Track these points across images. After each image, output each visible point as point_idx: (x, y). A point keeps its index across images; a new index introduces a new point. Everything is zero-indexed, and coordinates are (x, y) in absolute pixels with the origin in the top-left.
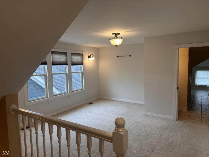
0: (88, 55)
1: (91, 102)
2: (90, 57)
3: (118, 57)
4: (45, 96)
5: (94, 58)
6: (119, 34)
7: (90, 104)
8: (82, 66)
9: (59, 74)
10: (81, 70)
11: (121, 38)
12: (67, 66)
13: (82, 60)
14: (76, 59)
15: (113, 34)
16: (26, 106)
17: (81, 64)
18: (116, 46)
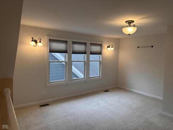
0: (108, 45)
1: (107, 90)
2: (109, 47)
3: (138, 47)
4: (64, 80)
5: (113, 49)
6: (133, 21)
7: (106, 91)
8: (101, 56)
9: (78, 61)
10: (99, 59)
11: (134, 26)
12: (86, 55)
13: (101, 50)
14: (95, 49)
15: (126, 22)
16: (47, 86)
17: (100, 53)
18: (129, 34)
